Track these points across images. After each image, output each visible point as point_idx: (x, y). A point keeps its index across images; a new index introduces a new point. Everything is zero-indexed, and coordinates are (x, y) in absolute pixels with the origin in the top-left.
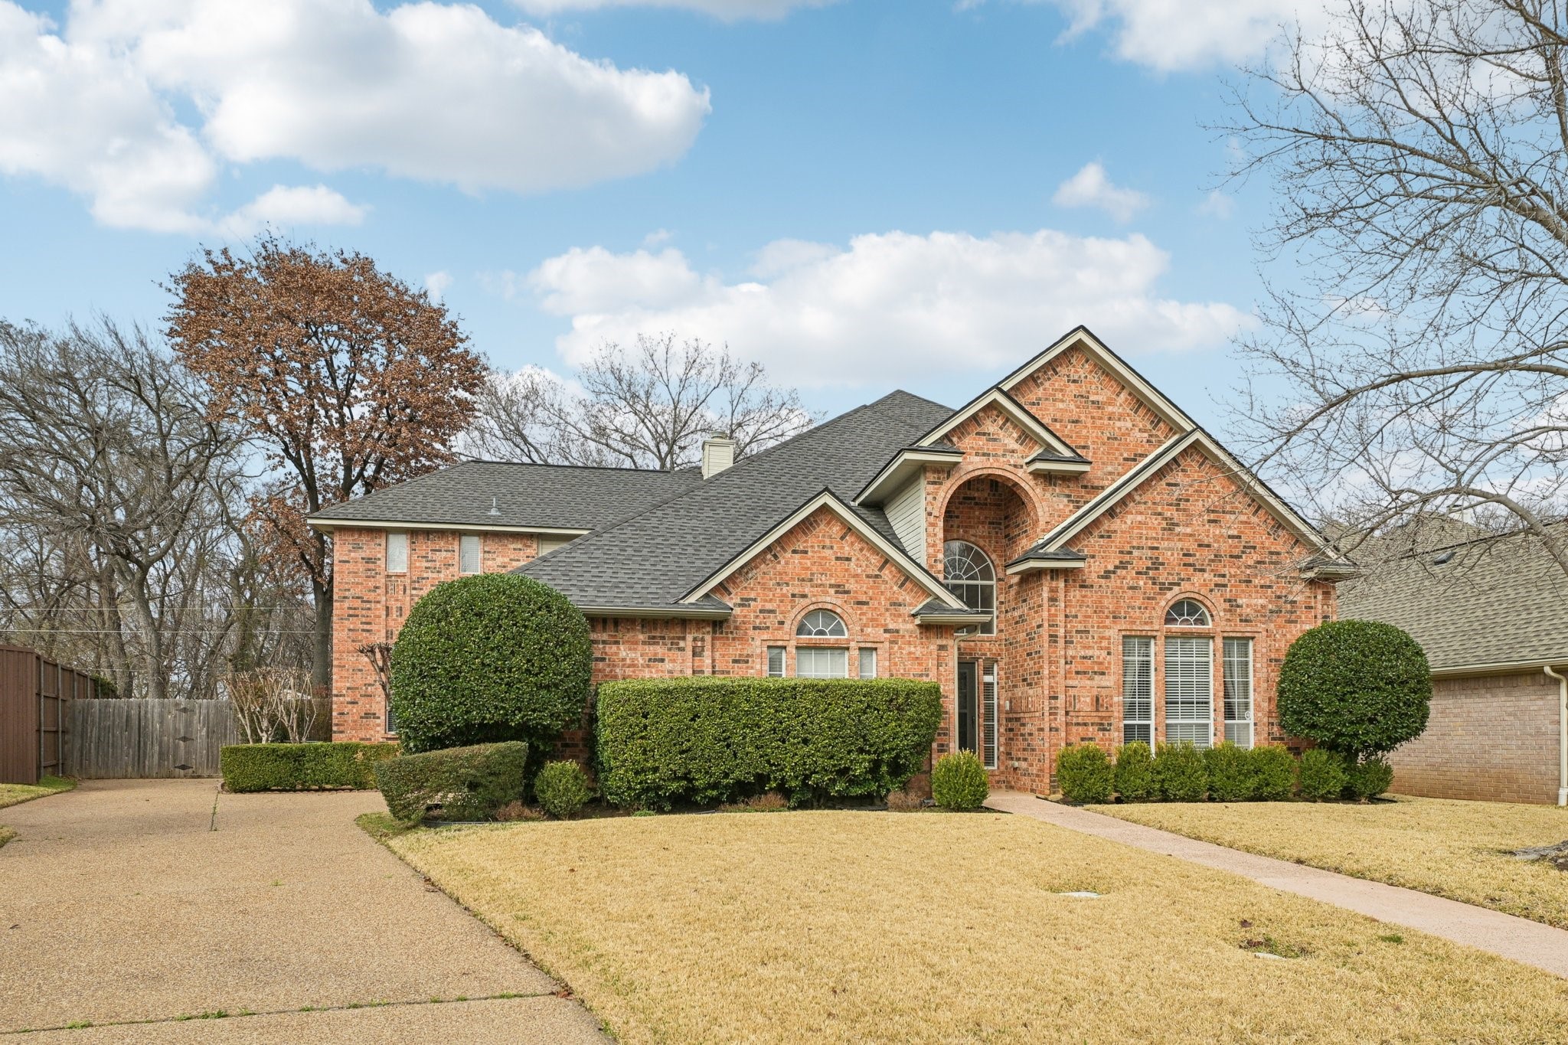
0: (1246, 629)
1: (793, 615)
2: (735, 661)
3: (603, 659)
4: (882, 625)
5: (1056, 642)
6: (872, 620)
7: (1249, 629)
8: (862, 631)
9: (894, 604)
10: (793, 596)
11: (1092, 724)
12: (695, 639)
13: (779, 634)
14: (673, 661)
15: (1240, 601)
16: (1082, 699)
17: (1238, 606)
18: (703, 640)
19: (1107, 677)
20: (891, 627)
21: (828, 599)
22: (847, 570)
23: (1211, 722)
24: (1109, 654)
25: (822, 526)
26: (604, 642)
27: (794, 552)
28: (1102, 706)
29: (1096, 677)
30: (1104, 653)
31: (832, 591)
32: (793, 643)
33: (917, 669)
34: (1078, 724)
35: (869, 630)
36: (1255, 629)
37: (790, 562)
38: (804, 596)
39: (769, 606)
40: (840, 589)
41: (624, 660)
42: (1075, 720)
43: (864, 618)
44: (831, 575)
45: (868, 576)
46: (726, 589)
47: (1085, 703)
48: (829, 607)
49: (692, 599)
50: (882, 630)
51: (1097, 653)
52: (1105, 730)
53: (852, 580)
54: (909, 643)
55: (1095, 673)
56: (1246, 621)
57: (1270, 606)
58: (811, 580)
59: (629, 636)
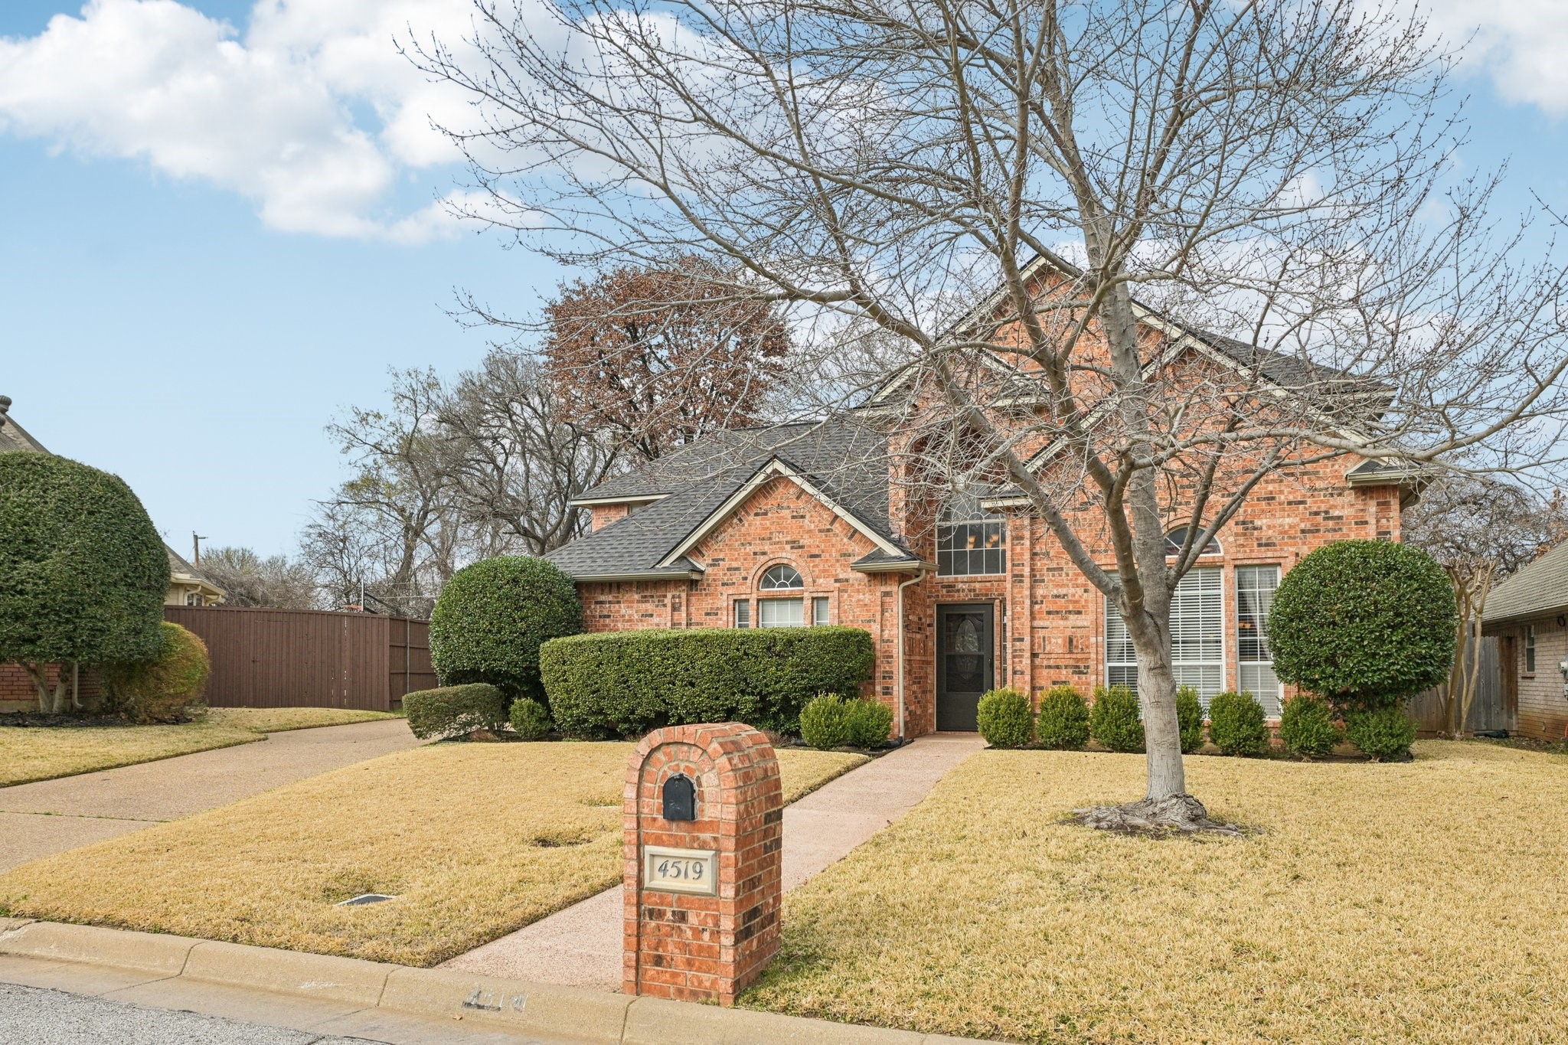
0: (1269, 554)
1: (755, 570)
2: (707, 614)
3: (609, 616)
4: (833, 576)
5: (1021, 581)
6: (824, 571)
7: (1270, 554)
8: (814, 581)
9: (845, 555)
10: (755, 554)
11: (1066, 667)
12: (673, 597)
13: (743, 589)
14: (660, 616)
15: (1258, 523)
16: (1053, 640)
17: (1255, 529)
18: (679, 597)
19: (1083, 616)
20: (841, 577)
21: (784, 555)
22: (801, 527)
23: (1223, 663)
24: (1086, 591)
25: (781, 489)
26: (610, 602)
27: (757, 514)
28: (1077, 647)
29: (1071, 616)
30: (1080, 591)
31: (788, 547)
32: (754, 596)
33: (866, 616)
34: (1049, 667)
35: (821, 580)
36: (1278, 554)
37: (753, 523)
38: (764, 554)
39: (735, 565)
40: (796, 545)
41: (623, 616)
42: (1045, 663)
43: (816, 569)
44: (787, 533)
45: (820, 531)
46: (700, 552)
47: (1056, 644)
48: (785, 561)
49: (667, 563)
50: (833, 580)
51: (1072, 591)
52: (1081, 673)
53: (806, 536)
54: (858, 591)
55: (1070, 612)
56: (1267, 545)
57: (1303, 526)
58: (770, 539)
59: (627, 596)
